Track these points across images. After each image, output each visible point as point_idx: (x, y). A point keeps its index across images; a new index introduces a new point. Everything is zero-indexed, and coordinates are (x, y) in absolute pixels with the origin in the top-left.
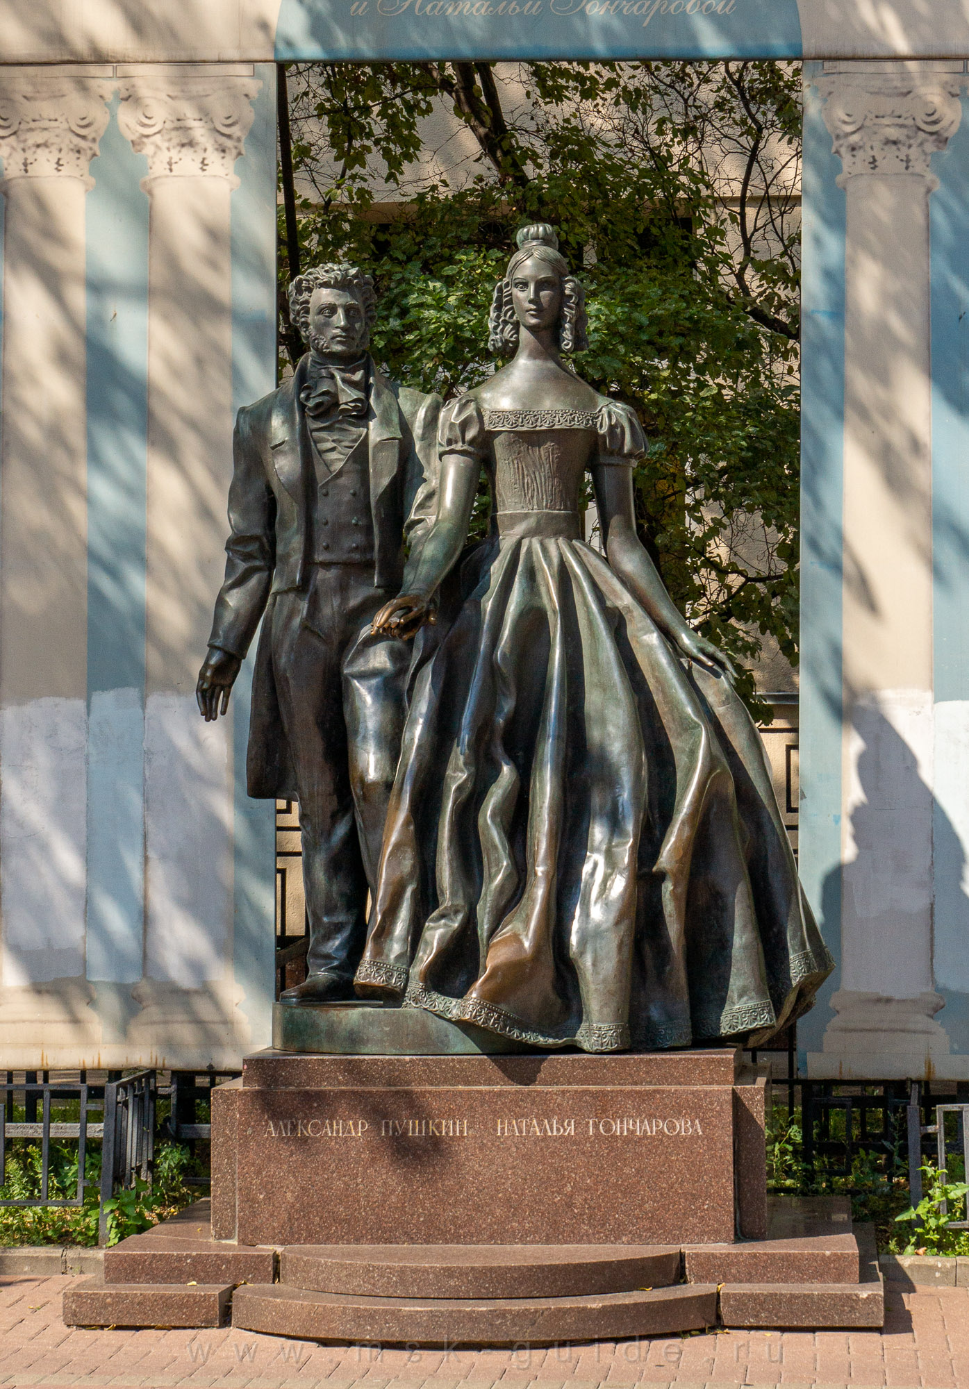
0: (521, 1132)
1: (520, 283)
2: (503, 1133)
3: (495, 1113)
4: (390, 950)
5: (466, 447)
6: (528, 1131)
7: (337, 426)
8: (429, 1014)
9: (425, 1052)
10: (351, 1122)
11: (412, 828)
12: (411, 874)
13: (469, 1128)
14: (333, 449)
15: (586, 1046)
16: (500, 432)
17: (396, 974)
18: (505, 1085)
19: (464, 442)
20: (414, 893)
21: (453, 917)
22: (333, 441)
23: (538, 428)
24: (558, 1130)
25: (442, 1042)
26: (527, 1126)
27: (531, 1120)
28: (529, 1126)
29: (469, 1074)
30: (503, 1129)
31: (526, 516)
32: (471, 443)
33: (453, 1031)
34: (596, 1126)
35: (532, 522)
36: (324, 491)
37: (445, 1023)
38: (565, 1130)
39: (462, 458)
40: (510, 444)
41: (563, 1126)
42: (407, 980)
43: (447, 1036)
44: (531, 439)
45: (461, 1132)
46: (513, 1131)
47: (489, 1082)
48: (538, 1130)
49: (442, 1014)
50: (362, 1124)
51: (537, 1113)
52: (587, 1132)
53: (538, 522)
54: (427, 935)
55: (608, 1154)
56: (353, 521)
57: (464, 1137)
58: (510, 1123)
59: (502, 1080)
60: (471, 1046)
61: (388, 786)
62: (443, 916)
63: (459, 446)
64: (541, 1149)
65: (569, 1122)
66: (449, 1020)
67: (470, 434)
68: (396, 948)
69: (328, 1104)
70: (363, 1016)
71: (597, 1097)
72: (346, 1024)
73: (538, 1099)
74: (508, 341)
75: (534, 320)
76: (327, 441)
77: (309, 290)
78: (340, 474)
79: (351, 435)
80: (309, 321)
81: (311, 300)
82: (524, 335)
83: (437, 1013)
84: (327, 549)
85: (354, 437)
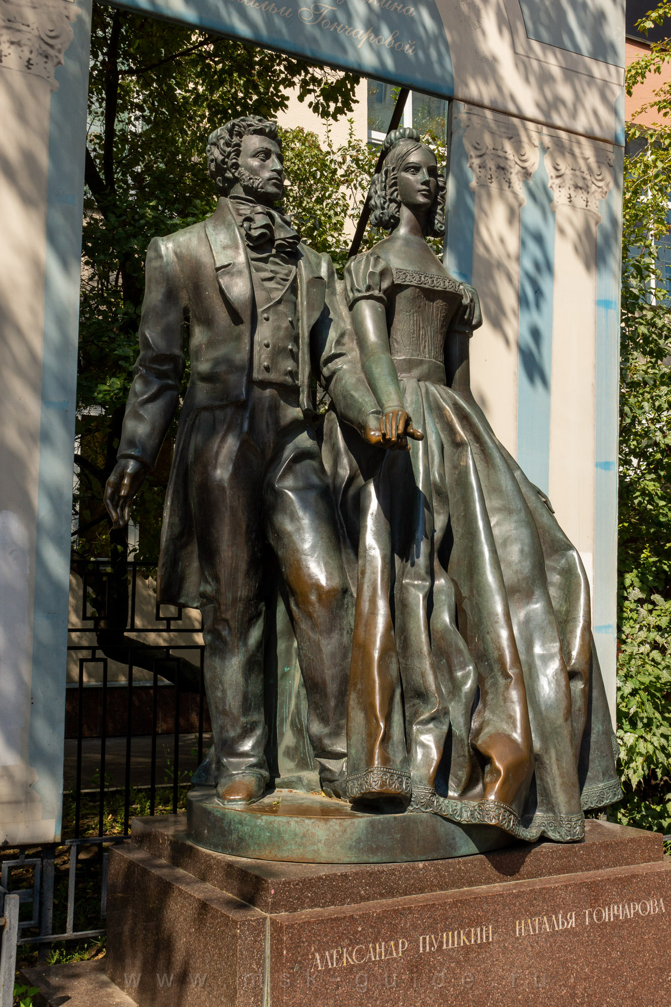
0: (534, 930)
1: (412, 167)
2: (520, 934)
3: (515, 916)
4: (395, 757)
5: (381, 295)
6: (540, 928)
7: (271, 259)
8: (439, 818)
9: (436, 856)
10: (392, 943)
12: (397, 678)
13: (493, 933)
14: (270, 279)
15: (551, 835)
16: (408, 286)
17: (404, 779)
18: (501, 882)
19: (380, 291)
21: (442, 719)
22: (272, 271)
23: (435, 288)
24: (563, 924)
25: (450, 845)
26: (539, 923)
27: (543, 917)
28: (541, 923)
29: (472, 874)
30: (520, 930)
31: (421, 362)
32: (385, 292)
33: (459, 833)
34: (591, 915)
35: (425, 367)
36: (265, 315)
37: (453, 826)
38: (568, 923)
39: (378, 304)
40: (414, 298)
41: (567, 920)
42: (411, 784)
43: (454, 839)
44: (430, 294)
45: (487, 937)
46: (529, 931)
47: (488, 881)
48: (547, 926)
49: (451, 818)
50: (403, 943)
51: (547, 910)
52: (585, 922)
53: (429, 370)
55: (600, 941)
56: (290, 347)
57: (489, 943)
58: (526, 923)
59: (498, 877)
60: (472, 848)
61: (344, 592)
62: (430, 720)
63: (376, 293)
64: (551, 946)
65: (571, 915)
66: (458, 824)
67: (385, 285)
68: (398, 754)
69: (372, 927)
70: (372, 824)
71: (591, 888)
72: (352, 834)
73: (547, 896)
74: (393, 217)
75: (421, 199)
76: (266, 270)
77: (240, 135)
78: (279, 302)
79: (283, 269)
80: (240, 162)
81: (242, 144)
82: (406, 213)
83: (447, 817)
84: (267, 369)
85: (286, 271)
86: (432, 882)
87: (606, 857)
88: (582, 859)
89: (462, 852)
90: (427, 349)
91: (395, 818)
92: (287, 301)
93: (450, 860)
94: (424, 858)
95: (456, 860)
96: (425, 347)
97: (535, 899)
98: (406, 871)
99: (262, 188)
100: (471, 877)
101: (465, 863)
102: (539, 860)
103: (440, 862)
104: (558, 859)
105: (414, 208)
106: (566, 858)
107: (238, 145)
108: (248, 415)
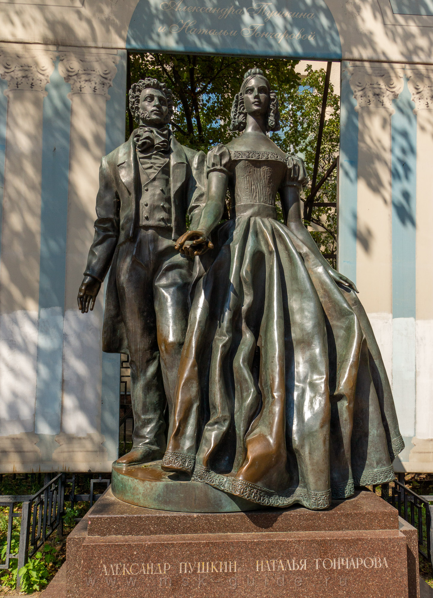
0: (272, 568)
1: (249, 90)
2: (260, 570)
3: (255, 557)
4: (184, 445)
5: (222, 168)
6: (276, 568)
7: (153, 156)
10: (159, 565)
11: (196, 368)
12: (196, 397)
13: (237, 567)
14: (151, 168)
15: (305, 503)
16: (240, 160)
17: (188, 460)
19: (221, 165)
20: (198, 407)
21: (222, 423)
22: (151, 163)
23: (260, 159)
24: (296, 567)
26: (275, 564)
28: (277, 565)
30: (260, 567)
31: (253, 206)
32: (225, 165)
33: (224, 497)
34: (320, 563)
35: (256, 208)
36: (146, 188)
38: (300, 567)
39: (220, 173)
40: (245, 167)
41: (299, 564)
42: (195, 463)
44: (257, 164)
45: (233, 569)
46: (267, 568)
47: (247, 530)
48: (283, 567)
49: (218, 487)
50: (167, 566)
52: (315, 567)
53: (259, 209)
54: (206, 434)
55: (328, 582)
56: (162, 205)
57: (234, 573)
58: (265, 563)
61: (181, 344)
62: (216, 423)
63: (218, 167)
64: (285, 580)
65: (303, 561)
66: (223, 491)
67: (224, 162)
68: (187, 444)
69: (144, 553)
70: (167, 486)
71: (321, 544)
72: (156, 491)
73: (283, 546)
74: (241, 123)
75: (255, 108)
76: (148, 163)
77: (140, 91)
78: (154, 179)
79: (160, 161)
80: (139, 106)
81: (140, 96)
82: (250, 120)
83: (215, 486)
84: (147, 218)
85: (162, 162)
86: (203, 527)
87: (346, 522)
88: (325, 522)
89: (227, 509)
90: (257, 197)
91: (181, 484)
92: (159, 179)
93: (218, 514)
94: (198, 511)
95: (222, 514)
96: (256, 196)
97: (272, 547)
98: (184, 518)
99: (149, 117)
100: (233, 526)
101: (229, 517)
102: (289, 520)
103: (210, 514)
104: (305, 520)
105: (254, 114)
106: (312, 520)
107: (138, 96)
108: (136, 246)
